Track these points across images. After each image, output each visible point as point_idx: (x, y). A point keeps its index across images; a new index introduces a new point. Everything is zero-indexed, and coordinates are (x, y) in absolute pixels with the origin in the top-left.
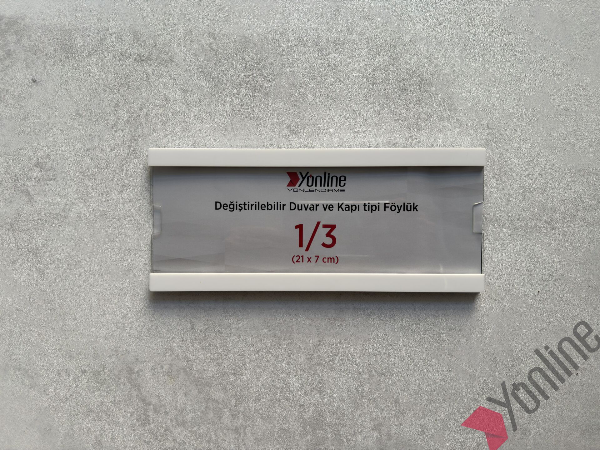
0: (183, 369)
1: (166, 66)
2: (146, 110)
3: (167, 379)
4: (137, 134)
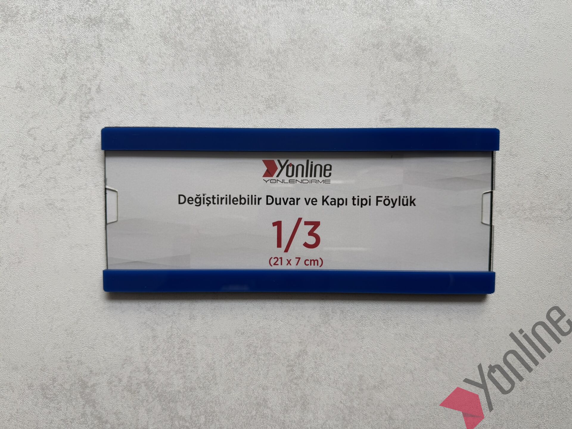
0: (144, 382)
1: (121, 30)
2: (98, 82)
3: (126, 393)
4: (88, 111)
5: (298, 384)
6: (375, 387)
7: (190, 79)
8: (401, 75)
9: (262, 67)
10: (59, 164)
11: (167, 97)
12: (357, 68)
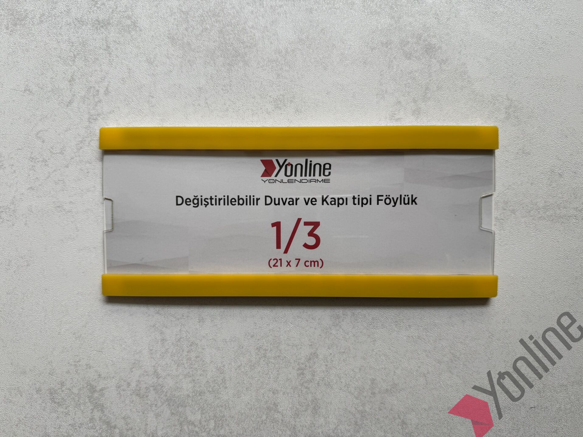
0: (153, 386)
1: (129, 32)
2: (105, 84)
3: (134, 398)
4: (96, 113)
5: (309, 388)
6: (387, 390)
7: (198, 80)
8: (410, 73)
9: (270, 67)
10: (67, 167)
11: (175, 98)
12: (365, 67)
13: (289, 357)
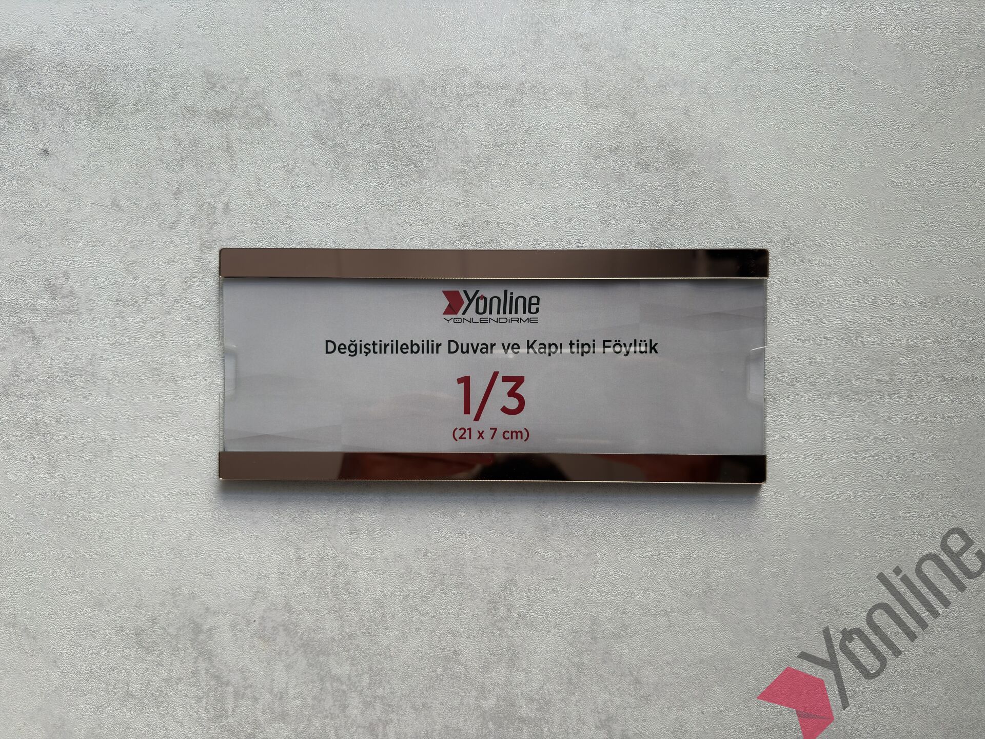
0: (283, 625)
1: (259, 127)
2: (225, 198)
3: (256, 641)
7: (356, 196)
13: (476, 584)
